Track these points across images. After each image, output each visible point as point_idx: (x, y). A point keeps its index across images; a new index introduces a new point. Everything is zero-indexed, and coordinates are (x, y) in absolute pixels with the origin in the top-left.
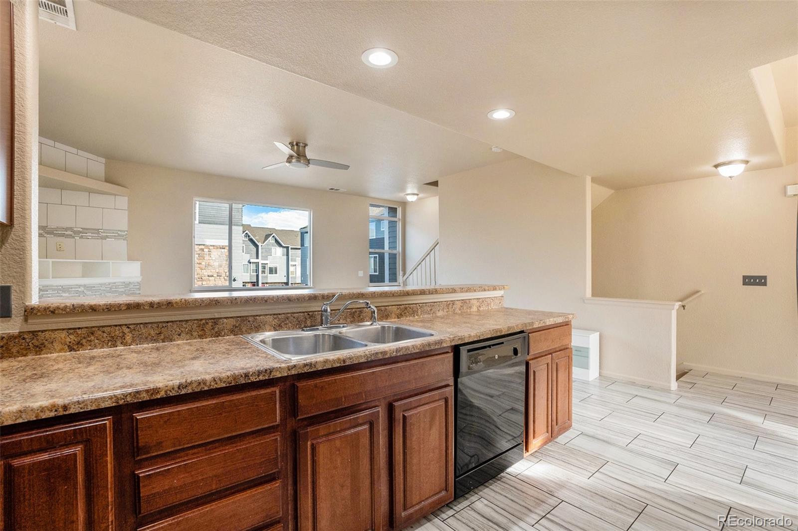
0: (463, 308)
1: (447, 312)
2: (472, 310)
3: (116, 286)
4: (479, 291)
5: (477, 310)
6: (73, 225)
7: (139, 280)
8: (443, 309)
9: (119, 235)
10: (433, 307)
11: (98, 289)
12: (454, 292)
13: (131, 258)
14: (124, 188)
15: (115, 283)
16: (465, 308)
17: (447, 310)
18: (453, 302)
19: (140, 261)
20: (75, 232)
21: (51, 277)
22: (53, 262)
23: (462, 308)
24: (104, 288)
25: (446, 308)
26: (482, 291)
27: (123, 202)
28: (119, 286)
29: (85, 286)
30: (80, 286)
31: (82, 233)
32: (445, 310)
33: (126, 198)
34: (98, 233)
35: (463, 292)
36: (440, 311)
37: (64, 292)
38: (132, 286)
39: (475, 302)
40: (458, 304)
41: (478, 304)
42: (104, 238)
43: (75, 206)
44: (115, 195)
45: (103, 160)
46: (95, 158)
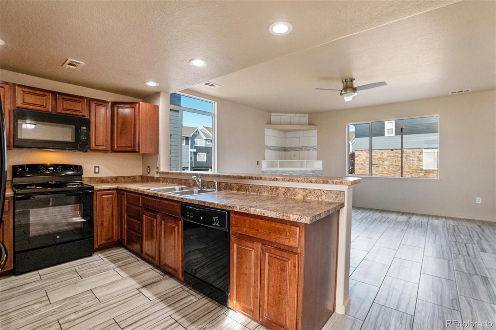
0: (287, 194)
1: (271, 194)
2: (296, 197)
4: (304, 182)
5: (303, 198)
6: (298, 146)
7: (321, 169)
8: (268, 191)
9: (314, 148)
10: (260, 189)
11: (298, 173)
12: (276, 180)
13: (318, 159)
14: (313, 126)
15: (307, 170)
16: (289, 194)
17: (272, 193)
18: (277, 188)
19: (322, 160)
20: (299, 148)
21: (278, 166)
22: (279, 161)
23: (285, 194)
24: (302, 173)
25: (271, 191)
26: (307, 182)
27: (315, 132)
28: (309, 172)
29: (293, 171)
30: (290, 171)
31: (301, 149)
32: (269, 193)
33: (316, 131)
34: (307, 148)
35: (285, 181)
36: (265, 192)
37: (284, 173)
38: (317, 172)
39: (301, 191)
40: (282, 191)
41: (304, 193)
42: (309, 150)
43: (299, 137)
44: (312, 130)
45: (307, 115)
46: (303, 115)
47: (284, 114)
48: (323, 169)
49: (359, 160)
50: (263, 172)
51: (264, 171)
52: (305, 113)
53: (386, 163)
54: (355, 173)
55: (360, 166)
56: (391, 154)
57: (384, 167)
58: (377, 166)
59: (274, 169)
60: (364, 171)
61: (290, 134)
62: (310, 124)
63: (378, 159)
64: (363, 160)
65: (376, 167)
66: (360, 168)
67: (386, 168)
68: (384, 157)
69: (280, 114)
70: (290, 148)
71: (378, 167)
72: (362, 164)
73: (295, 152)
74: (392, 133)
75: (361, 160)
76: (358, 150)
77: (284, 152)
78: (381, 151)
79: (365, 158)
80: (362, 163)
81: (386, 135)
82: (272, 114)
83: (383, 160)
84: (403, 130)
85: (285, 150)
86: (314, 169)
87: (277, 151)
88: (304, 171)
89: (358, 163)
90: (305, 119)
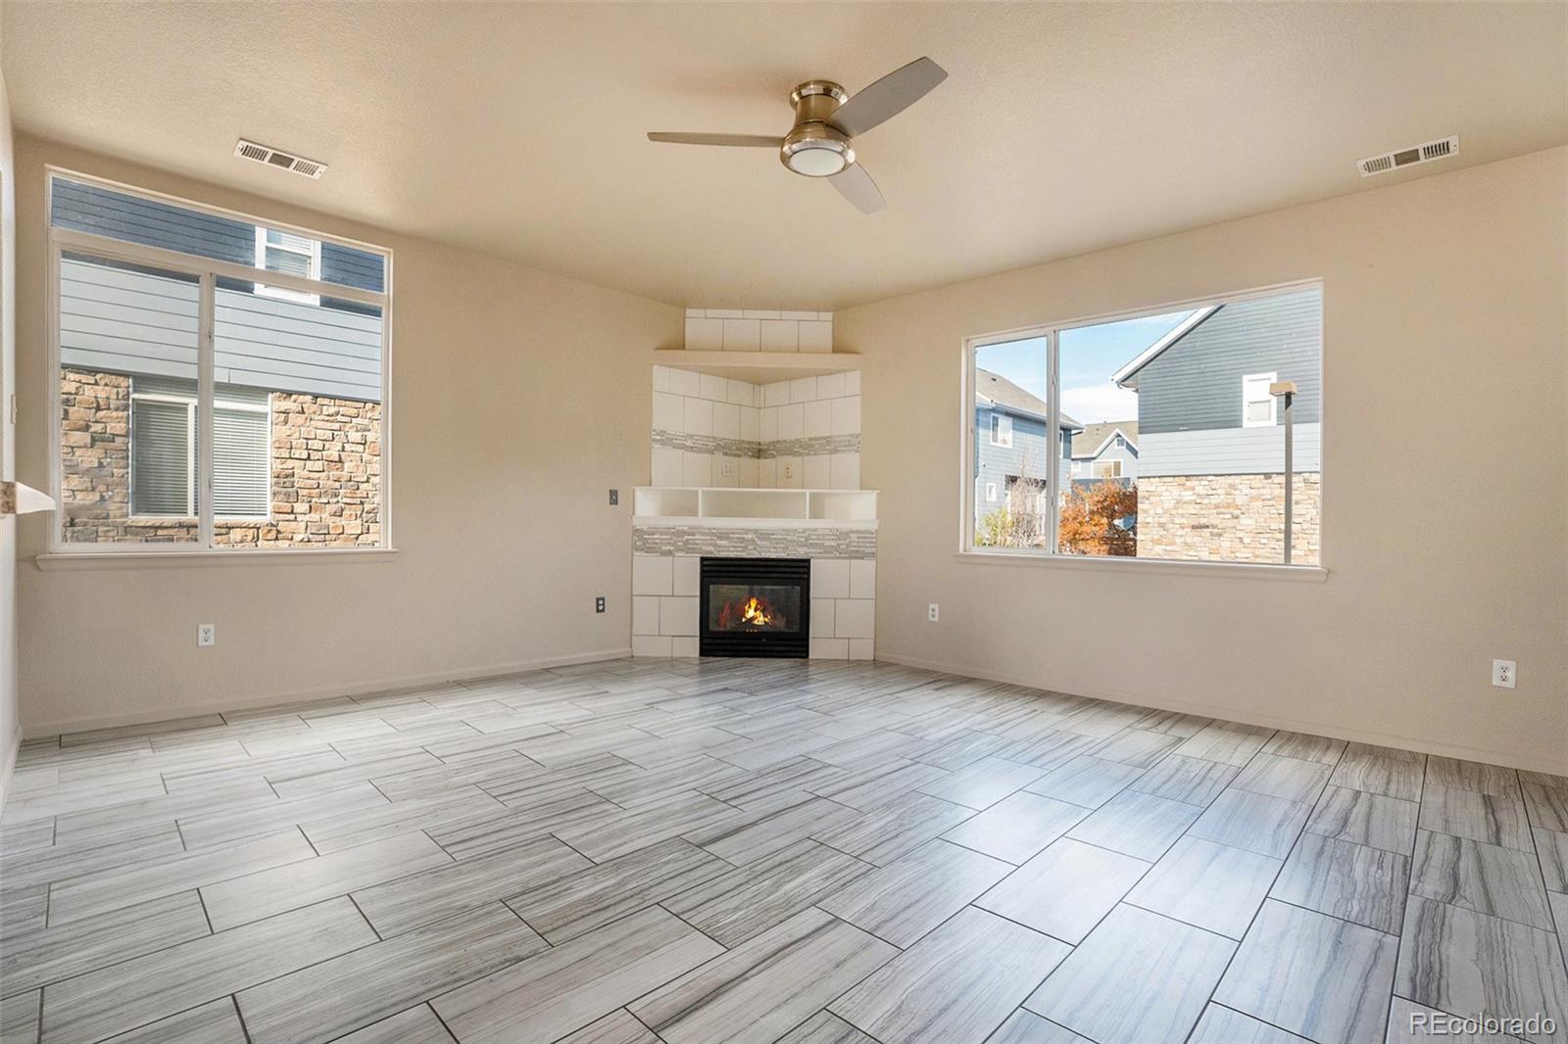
3: (818, 535)
6: (800, 435)
7: (874, 526)
9: (851, 444)
11: (780, 539)
13: (867, 487)
14: (856, 356)
15: (816, 530)
19: (876, 489)
20: (801, 445)
24: (795, 538)
27: (852, 382)
28: (824, 535)
29: (756, 531)
30: (747, 531)
31: (807, 446)
33: (858, 374)
34: (827, 443)
37: (720, 538)
42: (835, 451)
43: (803, 403)
44: (845, 371)
45: (829, 316)
46: (813, 315)
47: (738, 313)
48: (880, 525)
49: (1152, 512)
50: (637, 532)
51: (645, 528)
52: (817, 309)
53: (1245, 521)
54: (1138, 556)
55: (1157, 532)
56: (1262, 491)
57: (1241, 534)
58: (1216, 531)
59: (683, 522)
60: (1168, 548)
61: (774, 393)
62: (837, 349)
63: (1217, 507)
64: (1166, 511)
65: (1212, 534)
66: (1156, 537)
67: (1246, 540)
68: (1239, 502)
69: (725, 313)
70: (774, 443)
71: (1220, 535)
72: (1162, 525)
73: (791, 459)
74: (1269, 419)
75: (1160, 511)
76: (1149, 477)
77: (755, 460)
78: (1230, 480)
79: (1171, 505)
80: (1163, 520)
81: (1246, 424)
82: (689, 312)
83: (1238, 512)
84: (1293, 398)
85: (759, 452)
86: (844, 526)
87: (719, 456)
88: (804, 531)
89: (1149, 520)
90: (819, 328)
